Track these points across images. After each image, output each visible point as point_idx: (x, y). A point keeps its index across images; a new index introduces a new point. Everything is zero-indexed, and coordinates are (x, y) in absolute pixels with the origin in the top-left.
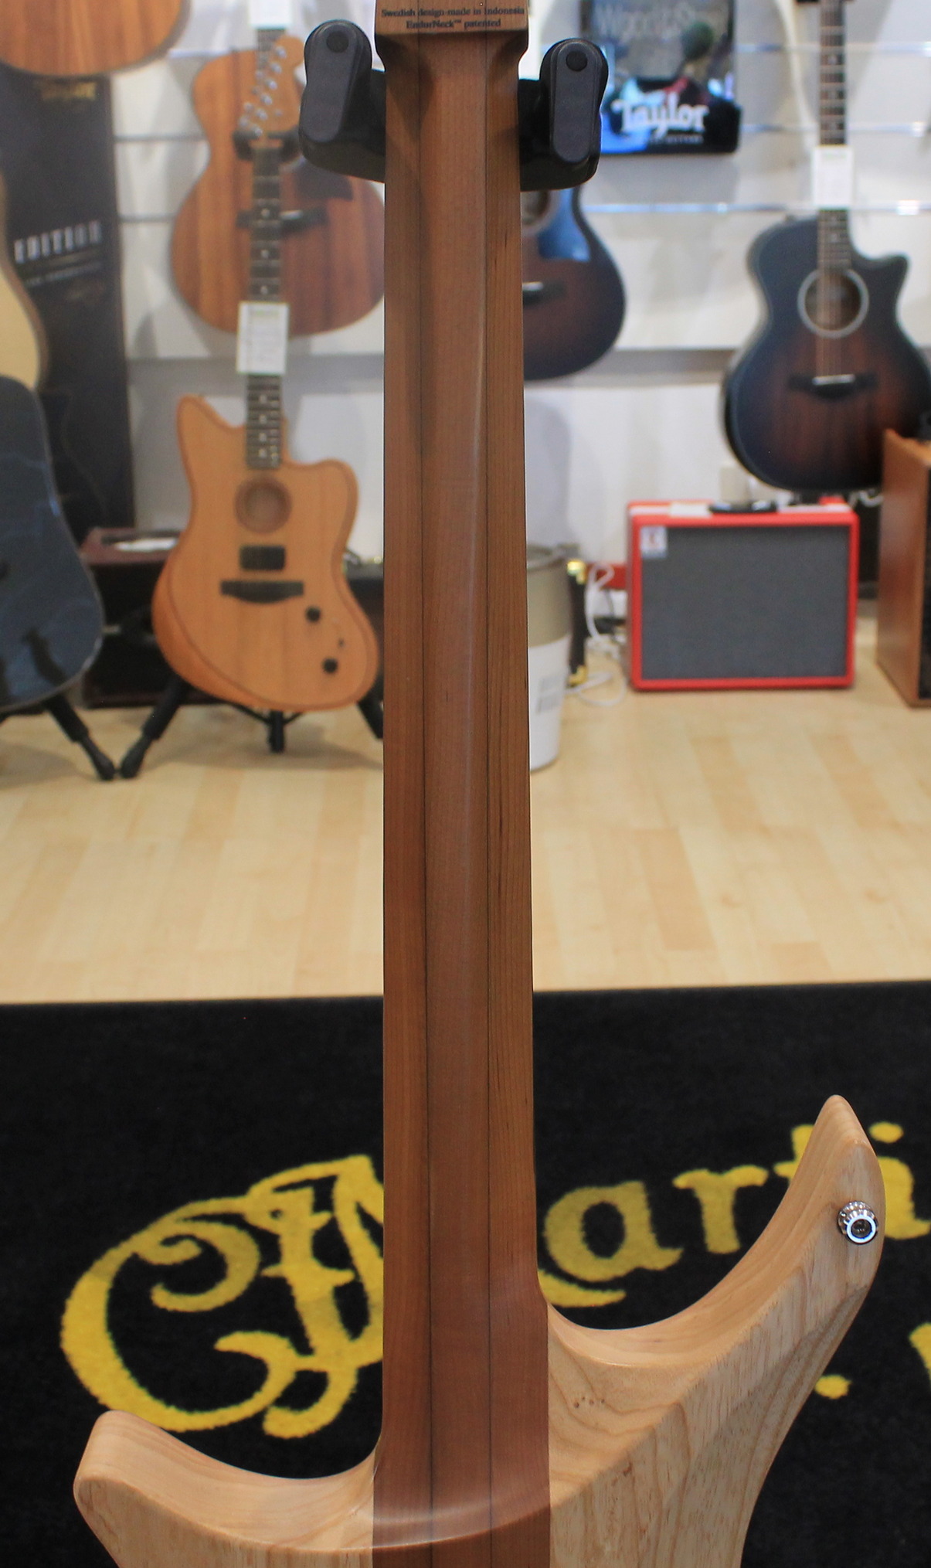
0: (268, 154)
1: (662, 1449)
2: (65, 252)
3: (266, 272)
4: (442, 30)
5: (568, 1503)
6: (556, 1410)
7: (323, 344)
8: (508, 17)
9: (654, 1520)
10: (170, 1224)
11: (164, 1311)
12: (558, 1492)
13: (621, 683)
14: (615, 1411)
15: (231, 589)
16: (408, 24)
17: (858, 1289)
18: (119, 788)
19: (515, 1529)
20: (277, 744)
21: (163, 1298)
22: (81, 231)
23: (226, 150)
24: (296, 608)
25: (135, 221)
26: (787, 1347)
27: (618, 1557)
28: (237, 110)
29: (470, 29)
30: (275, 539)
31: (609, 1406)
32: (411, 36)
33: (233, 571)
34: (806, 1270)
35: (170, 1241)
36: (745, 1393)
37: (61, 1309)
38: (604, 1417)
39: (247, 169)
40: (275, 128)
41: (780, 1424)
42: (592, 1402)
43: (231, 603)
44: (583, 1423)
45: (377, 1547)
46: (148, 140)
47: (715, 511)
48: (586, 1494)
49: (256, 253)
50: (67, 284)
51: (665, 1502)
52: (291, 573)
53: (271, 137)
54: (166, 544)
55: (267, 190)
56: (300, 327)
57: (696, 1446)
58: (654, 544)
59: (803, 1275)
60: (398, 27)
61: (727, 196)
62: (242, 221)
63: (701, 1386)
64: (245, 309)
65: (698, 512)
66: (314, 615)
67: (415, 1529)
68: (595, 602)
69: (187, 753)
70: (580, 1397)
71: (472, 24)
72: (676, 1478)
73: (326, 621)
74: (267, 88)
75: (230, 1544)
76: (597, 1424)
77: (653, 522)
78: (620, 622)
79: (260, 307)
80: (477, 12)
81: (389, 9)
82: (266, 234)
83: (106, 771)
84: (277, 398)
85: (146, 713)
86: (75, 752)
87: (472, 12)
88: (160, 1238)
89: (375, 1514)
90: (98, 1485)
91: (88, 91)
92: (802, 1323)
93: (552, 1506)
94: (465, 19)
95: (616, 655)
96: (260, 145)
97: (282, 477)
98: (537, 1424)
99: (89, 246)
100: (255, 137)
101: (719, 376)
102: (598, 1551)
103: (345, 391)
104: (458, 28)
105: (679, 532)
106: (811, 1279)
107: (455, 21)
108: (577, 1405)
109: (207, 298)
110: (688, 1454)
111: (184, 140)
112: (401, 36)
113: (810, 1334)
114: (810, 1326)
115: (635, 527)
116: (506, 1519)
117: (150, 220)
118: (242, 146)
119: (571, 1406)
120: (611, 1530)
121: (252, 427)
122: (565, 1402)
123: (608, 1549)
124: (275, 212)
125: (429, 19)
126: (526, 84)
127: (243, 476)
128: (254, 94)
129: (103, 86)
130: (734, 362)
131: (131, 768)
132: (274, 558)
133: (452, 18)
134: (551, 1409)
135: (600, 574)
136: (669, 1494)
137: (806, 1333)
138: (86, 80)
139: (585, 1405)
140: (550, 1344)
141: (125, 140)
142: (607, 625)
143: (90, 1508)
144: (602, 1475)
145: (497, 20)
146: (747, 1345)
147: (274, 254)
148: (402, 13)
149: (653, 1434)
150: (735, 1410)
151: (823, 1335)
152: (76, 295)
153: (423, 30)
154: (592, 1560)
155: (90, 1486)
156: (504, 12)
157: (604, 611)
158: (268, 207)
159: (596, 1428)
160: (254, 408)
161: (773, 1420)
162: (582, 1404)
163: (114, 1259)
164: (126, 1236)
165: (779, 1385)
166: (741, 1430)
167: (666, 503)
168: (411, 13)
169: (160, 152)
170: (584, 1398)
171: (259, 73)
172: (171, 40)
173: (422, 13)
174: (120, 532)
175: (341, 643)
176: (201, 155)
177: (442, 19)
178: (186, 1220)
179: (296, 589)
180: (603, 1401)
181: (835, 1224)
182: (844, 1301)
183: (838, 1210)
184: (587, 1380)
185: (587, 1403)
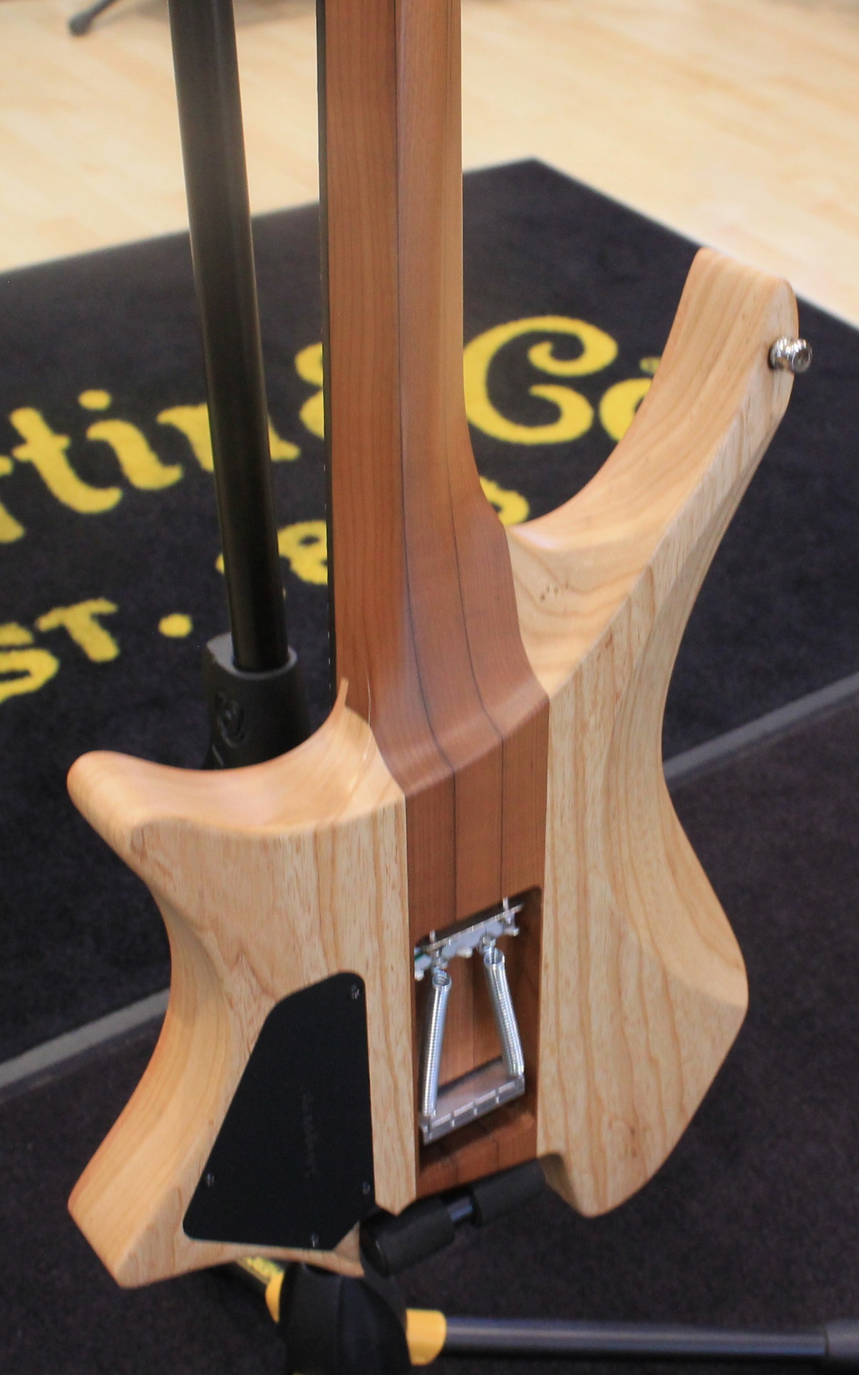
1: (636, 614)
5: (563, 690)
6: (525, 610)
9: (626, 682)
12: (548, 683)
14: (583, 592)
26: (728, 485)
27: (599, 726)
31: (574, 589)
36: (696, 541)
38: (572, 601)
42: (556, 590)
44: (553, 613)
45: (406, 793)
48: (577, 676)
51: (635, 662)
57: (660, 601)
63: (665, 547)
67: (431, 763)
70: (544, 588)
72: (643, 638)
76: (566, 609)
90: (149, 827)
92: (739, 463)
93: (550, 698)
102: (584, 727)
106: (746, 420)
108: (543, 597)
110: (653, 610)
114: (745, 462)
119: (538, 599)
120: (594, 704)
122: (531, 598)
123: (592, 722)
136: (638, 653)
139: (551, 596)
140: (511, 547)
143: (143, 855)
144: (586, 654)
149: (628, 602)
154: (580, 736)
159: (566, 614)
162: (547, 595)
165: (715, 527)
166: (686, 578)
170: (548, 589)
180: (568, 587)
181: (766, 363)
182: (767, 435)
183: (768, 348)
184: (548, 571)
185: (551, 593)
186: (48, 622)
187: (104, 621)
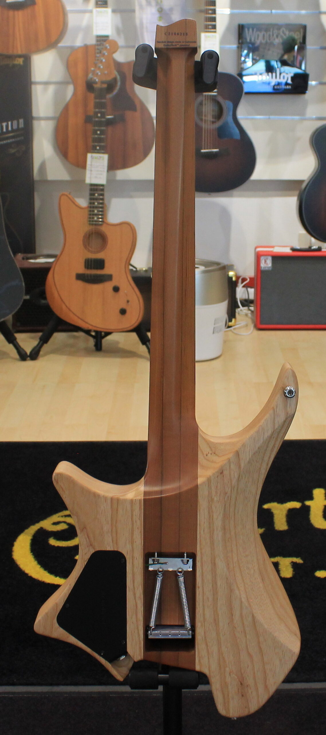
0: (101, 90)
1: (232, 466)
2: (8, 132)
3: (100, 140)
4: (173, 47)
5: (204, 483)
7: (122, 174)
8: (192, 44)
9: (230, 490)
10: (55, 518)
11: (54, 546)
12: (200, 480)
13: (252, 326)
14: (218, 456)
15: (80, 277)
16: (164, 45)
17: (291, 415)
18: (29, 363)
19: (187, 492)
20: (98, 347)
21: (53, 542)
22: (15, 123)
23: (82, 87)
24: (109, 286)
25: (39, 119)
26: (270, 433)
27: (219, 502)
28: (86, 72)
29: (181, 47)
30: (99, 256)
31: (216, 455)
32: (165, 48)
33: (81, 270)
34: (275, 408)
35: (55, 524)
36: (257, 448)
37: (13, 545)
38: (214, 458)
39: (91, 96)
40: (104, 79)
41: (269, 461)
42: (211, 454)
43: (80, 284)
44: (209, 460)
45: (145, 498)
46: (46, 83)
47: (293, 250)
48: (209, 480)
49: (95, 132)
50: (8, 145)
51: (233, 484)
52: (106, 271)
53: (103, 83)
54: (51, 260)
55: (100, 105)
56: (112, 166)
57: (242, 465)
58: (267, 264)
60: (161, 46)
61: (302, 113)
62: (88, 119)
63: (244, 445)
64: (89, 155)
65: (287, 250)
66: (116, 289)
67: (156, 493)
68: (241, 293)
69: (58, 351)
70: (208, 452)
71: (182, 45)
72: (236, 476)
73: (121, 292)
74: (101, 61)
75: (100, 495)
76: (213, 460)
77: (266, 254)
78: (252, 302)
79: (95, 155)
80: (183, 42)
81: (159, 41)
82: (99, 124)
83: (23, 356)
84: (103, 195)
85: (40, 334)
86: (10, 347)
87: (182, 42)
88: (52, 522)
89: (144, 487)
90: (60, 475)
91: (20, 61)
92: (274, 426)
93: (198, 484)
94: (180, 44)
95: (250, 315)
96: (97, 86)
97: (104, 229)
98: (195, 461)
99: (18, 129)
100: (96, 83)
101: (297, 193)
102: (212, 500)
103: (131, 197)
104: (178, 46)
105: (277, 258)
106: (276, 411)
107: (177, 45)
108: (207, 455)
109: (71, 153)
110: (240, 467)
111: (63, 83)
112: (162, 48)
113: (277, 429)
114: (276, 427)
115: (258, 256)
116: (185, 489)
117: (47, 119)
118: (90, 86)
119: (205, 456)
120: (216, 492)
121: (91, 207)
122: (203, 454)
123: (215, 499)
124: (103, 115)
125: (170, 44)
126: (197, 62)
127: (87, 228)
128: (95, 65)
129: (27, 59)
130: (304, 185)
131: (34, 355)
132: (100, 264)
133: (176, 44)
134: (199, 457)
135: (244, 280)
136: (234, 482)
137: (276, 428)
138: (20, 56)
140: (200, 439)
141: (36, 83)
142: (246, 303)
143: (57, 482)
144: (214, 474)
145: (189, 44)
146: (258, 432)
147: (102, 132)
148: (163, 42)
149: (229, 460)
150: (254, 454)
151: (281, 430)
152: (12, 151)
153: (168, 47)
154: (211, 503)
155: (58, 475)
156: (191, 42)
157: (245, 297)
158: (101, 113)
159: (213, 462)
160: (92, 199)
161: (266, 459)
162: (208, 455)
163: (33, 529)
164: (38, 522)
165: (267, 447)
166: (256, 461)
167: (273, 247)
168: (165, 42)
169: (51, 89)
170: (209, 453)
171: (98, 55)
172: (58, 40)
173: (168, 42)
174: (29, 255)
175: (128, 302)
176: (70, 90)
177: (173, 44)
178: (62, 516)
179: (109, 278)
180: (215, 453)
181: (283, 394)
182: (286, 419)
184: (210, 447)
185: (210, 454)
187: (294, 565)
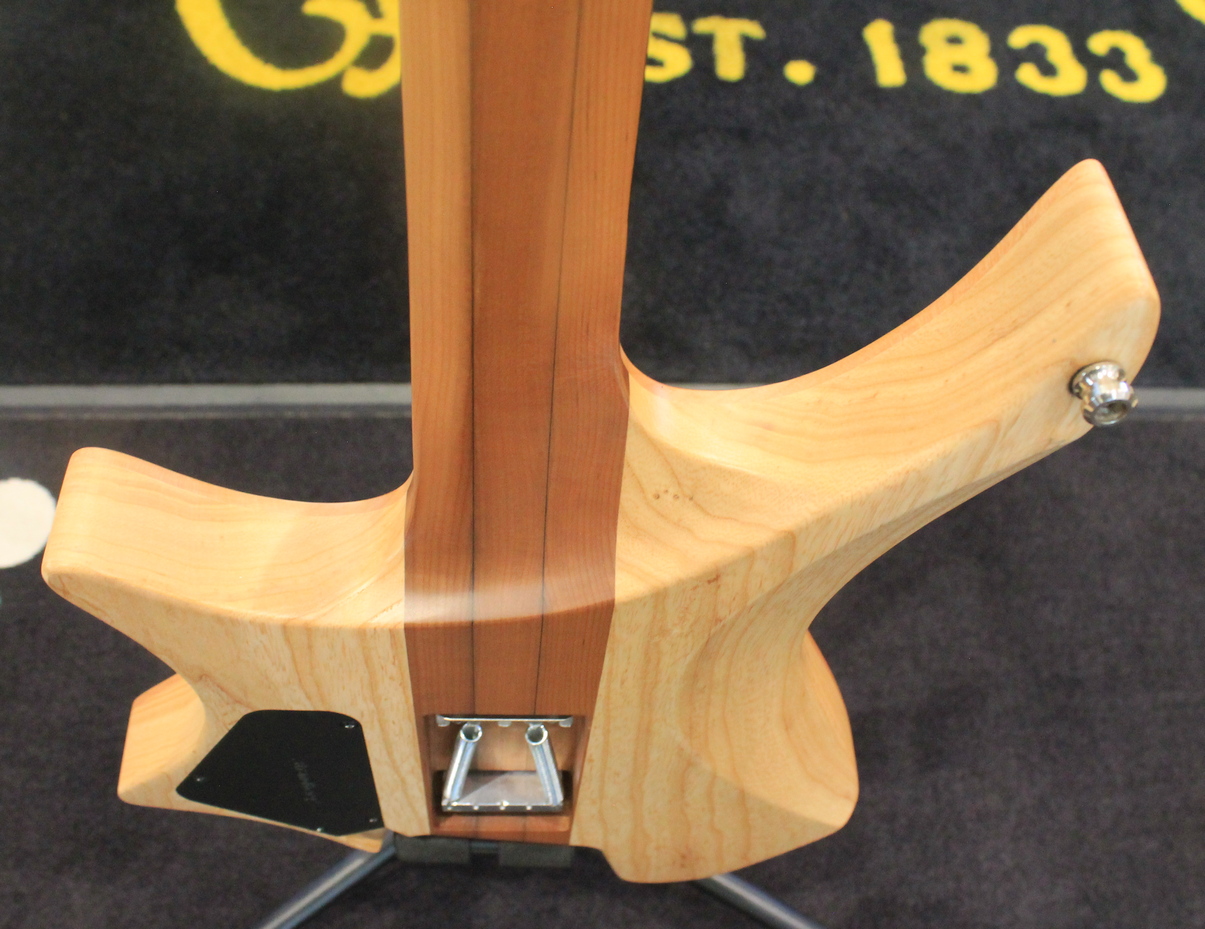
6: (628, 497)
12: (626, 584)
19: (571, 616)
27: (687, 635)
31: (698, 506)
38: (689, 514)
42: (676, 497)
44: (661, 515)
48: (659, 597)
51: (750, 602)
57: (801, 564)
59: (997, 430)
63: (825, 520)
70: (663, 489)
72: (769, 586)
76: (678, 519)
90: (69, 577)
92: (976, 472)
93: (617, 603)
98: (604, 507)
102: (664, 632)
108: (658, 497)
113: (980, 481)
114: (983, 474)
119: (650, 496)
120: (683, 618)
122: (642, 491)
123: (676, 631)
134: (624, 496)
136: (757, 596)
139: (667, 498)
140: (630, 432)
144: (680, 580)
154: (657, 637)
155: (60, 577)
159: (679, 525)
162: (663, 496)
165: (919, 515)
166: (858, 548)
170: (667, 491)
180: (691, 498)
181: (1066, 382)
182: (1035, 455)
183: (1077, 368)
184: (674, 474)
185: (669, 498)
186: (703, 26)
